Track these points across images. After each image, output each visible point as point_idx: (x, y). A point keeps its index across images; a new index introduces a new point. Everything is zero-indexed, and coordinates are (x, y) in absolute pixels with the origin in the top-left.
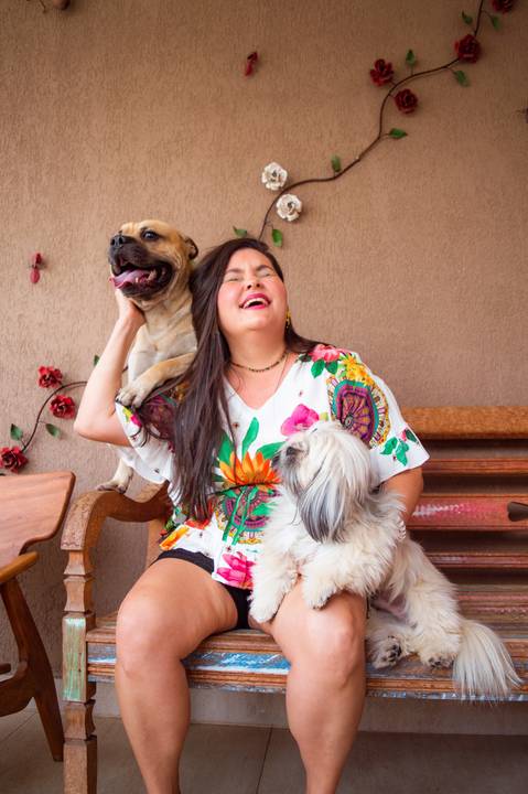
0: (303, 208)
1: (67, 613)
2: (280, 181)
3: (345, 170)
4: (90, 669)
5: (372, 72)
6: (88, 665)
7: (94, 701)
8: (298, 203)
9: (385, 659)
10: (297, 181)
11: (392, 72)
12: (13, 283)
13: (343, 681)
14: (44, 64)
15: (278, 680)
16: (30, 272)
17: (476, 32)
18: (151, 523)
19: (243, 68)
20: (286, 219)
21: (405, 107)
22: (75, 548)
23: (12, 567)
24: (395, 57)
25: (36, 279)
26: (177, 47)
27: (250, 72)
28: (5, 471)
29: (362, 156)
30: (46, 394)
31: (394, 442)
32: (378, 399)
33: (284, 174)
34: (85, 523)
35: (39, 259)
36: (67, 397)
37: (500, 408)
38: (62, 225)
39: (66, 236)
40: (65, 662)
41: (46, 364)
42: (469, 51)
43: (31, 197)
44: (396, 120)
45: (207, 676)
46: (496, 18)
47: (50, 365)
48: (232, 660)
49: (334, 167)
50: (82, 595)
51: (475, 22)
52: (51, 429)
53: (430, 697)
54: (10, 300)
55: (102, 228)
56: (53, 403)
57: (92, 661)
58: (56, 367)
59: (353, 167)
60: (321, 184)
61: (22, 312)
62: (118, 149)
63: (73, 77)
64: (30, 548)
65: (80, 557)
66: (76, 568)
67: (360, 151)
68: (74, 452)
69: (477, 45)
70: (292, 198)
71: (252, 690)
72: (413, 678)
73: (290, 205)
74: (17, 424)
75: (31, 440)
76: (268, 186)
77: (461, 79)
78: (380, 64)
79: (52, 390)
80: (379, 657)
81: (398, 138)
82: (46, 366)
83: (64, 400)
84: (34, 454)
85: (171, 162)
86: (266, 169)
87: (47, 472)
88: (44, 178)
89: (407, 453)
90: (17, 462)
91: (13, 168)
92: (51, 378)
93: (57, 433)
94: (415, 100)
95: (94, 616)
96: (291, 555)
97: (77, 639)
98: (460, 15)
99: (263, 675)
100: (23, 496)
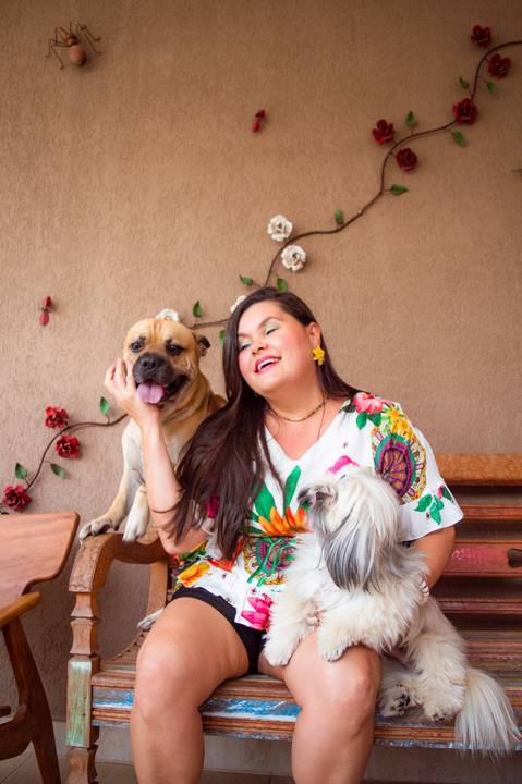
0: (307, 258)
1: (72, 656)
2: (285, 232)
3: (349, 223)
4: (95, 713)
5: (375, 132)
6: (92, 709)
7: (97, 746)
8: (302, 254)
9: (393, 709)
10: (301, 233)
11: (394, 132)
12: (22, 325)
13: (355, 730)
14: (60, 116)
15: (284, 727)
16: (40, 314)
17: (473, 96)
18: (153, 565)
19: (250, 126)
20: (291, 269)
21: (406, 165)
22: (83, 591)
23: (14, 608)
24: (396, 118)
25: (45, 321)
26: (188, 105)
27: (257, 128)
28: (8, 510)
29: (365, 210)
30: (52, 434)
31: (428, 498)
32: (417, 453)
33: (290, 226)
34: (94, 565)
35: (49, 302)
36: (72, 437)
37: (499, 455)
38: (73, 269)
39: (76, 281)
40: (70, 706)
41: (52, 404)
42: (466, 113)
43: (43, 242)
44: (397, 177)
45: (213, 723)
46: (492, 84)
47: (57, 405)
48: (239, 706)
49: (337, 220)
50: (89, 637)
51: (472, 87)
52: (55, 468)
53: (437, 746)
54: (18, 341)
55: (112, 273)
56: (58, 443)
57: (96, 705)
58: (62, 408)
59: (356, 221)
60: (325, 236)
61: (30, 353)
62: (129, 199)
63: (87, 129)
64: (33, 588)
65: (87, 600)
66: (83, 610)
67: (362, 206)
68: (77, 492)
69: (474, 108)
70: (297, 249)
71: (258, 737)
72: (420, 726)
73: (294, 255)
74: (21, 463)
75: (35, 479)
76: (274, 237)
77: (459, 140)
78: (382, 124)
79: (58, 430)
80: (388, 706)
81: (398, 194)
82: (52, 406)
83: (70, 441)
84: (37, 494)
85: (180, 212)
86: (272, 221)
87: (50, 512)
88: (57, 224)
89: (441, 511)
90: (20, 500)
91: (27, 214)
92: (58, 418)
93: (62, 473)
94: (416, 159)
95: (100, 660)
96: (312, 601)
97: (83, 681)
98: (457, 80)
99: (270, 722)
100: (28, 536)
